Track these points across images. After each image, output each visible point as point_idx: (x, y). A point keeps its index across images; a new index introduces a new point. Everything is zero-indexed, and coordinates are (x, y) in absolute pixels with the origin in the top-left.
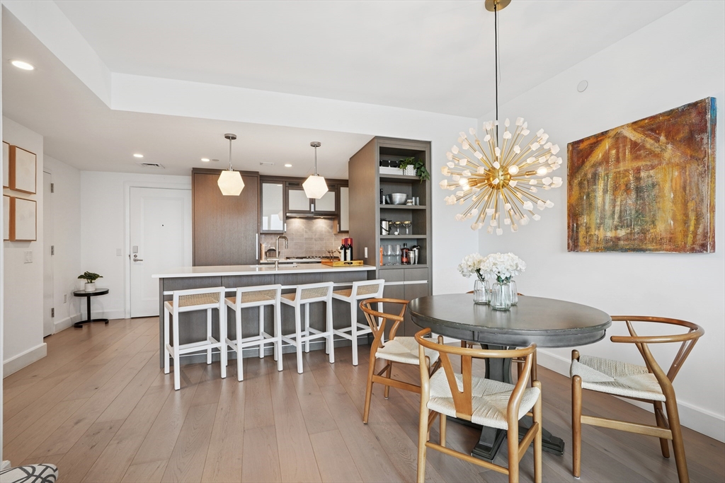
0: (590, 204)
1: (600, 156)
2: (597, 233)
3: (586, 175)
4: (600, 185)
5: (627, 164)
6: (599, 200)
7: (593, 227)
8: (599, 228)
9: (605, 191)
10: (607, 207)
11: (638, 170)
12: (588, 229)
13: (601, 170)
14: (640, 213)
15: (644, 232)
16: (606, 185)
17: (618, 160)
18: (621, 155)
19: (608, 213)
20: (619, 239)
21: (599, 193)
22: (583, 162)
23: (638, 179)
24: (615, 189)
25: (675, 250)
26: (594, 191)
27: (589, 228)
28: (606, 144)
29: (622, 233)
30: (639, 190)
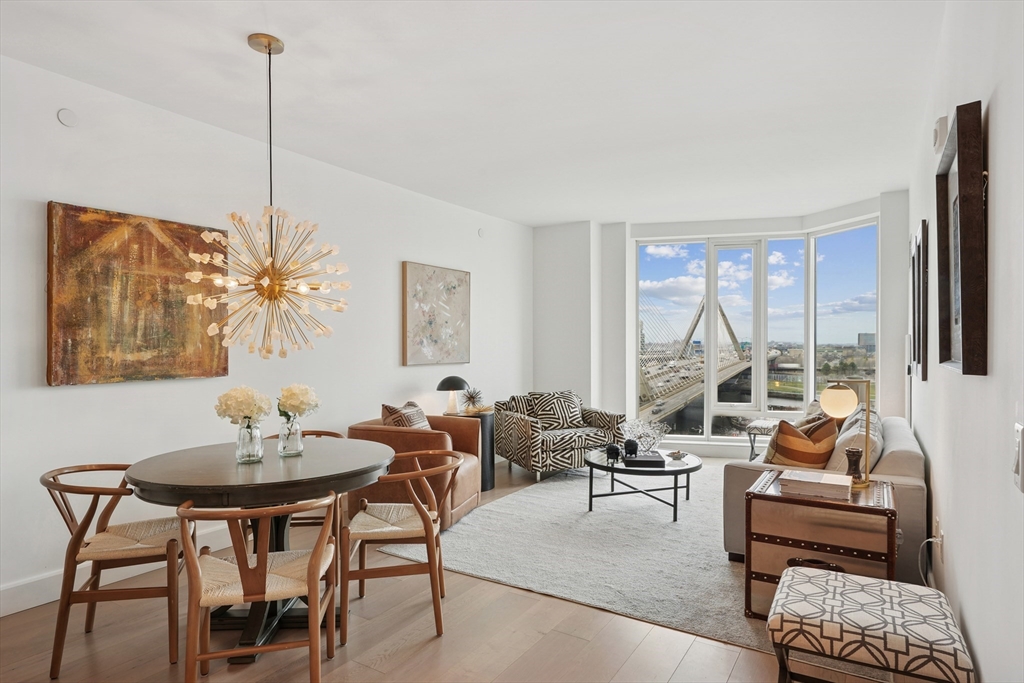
0: (99, 312)
1: (116, 244)
2: (110, 355)
3: (90, 265)
4: (116, 288)
5: (152, 269)
6: (114, 308)
7: (104, 345)
8: (113, 349)
9: (123, 297)
10: (126, 319)
11: (166, 281)
12: (95, 349)
13: (116, 265)
14: (169, 333)
15: (173, 355)
16: (124, 288)
17: (141, 259)
18: (145, 255)
19: (128, 329)
20: (143, 363)
21: (114, 299)
22: (86, 245)
23: (166, 291)
24: (138, 296)
25: (203, 375)
26: (106, 293)
27: (97, 347)
28: (126, 233)
29: (147, 355)
30: (167, 305)
